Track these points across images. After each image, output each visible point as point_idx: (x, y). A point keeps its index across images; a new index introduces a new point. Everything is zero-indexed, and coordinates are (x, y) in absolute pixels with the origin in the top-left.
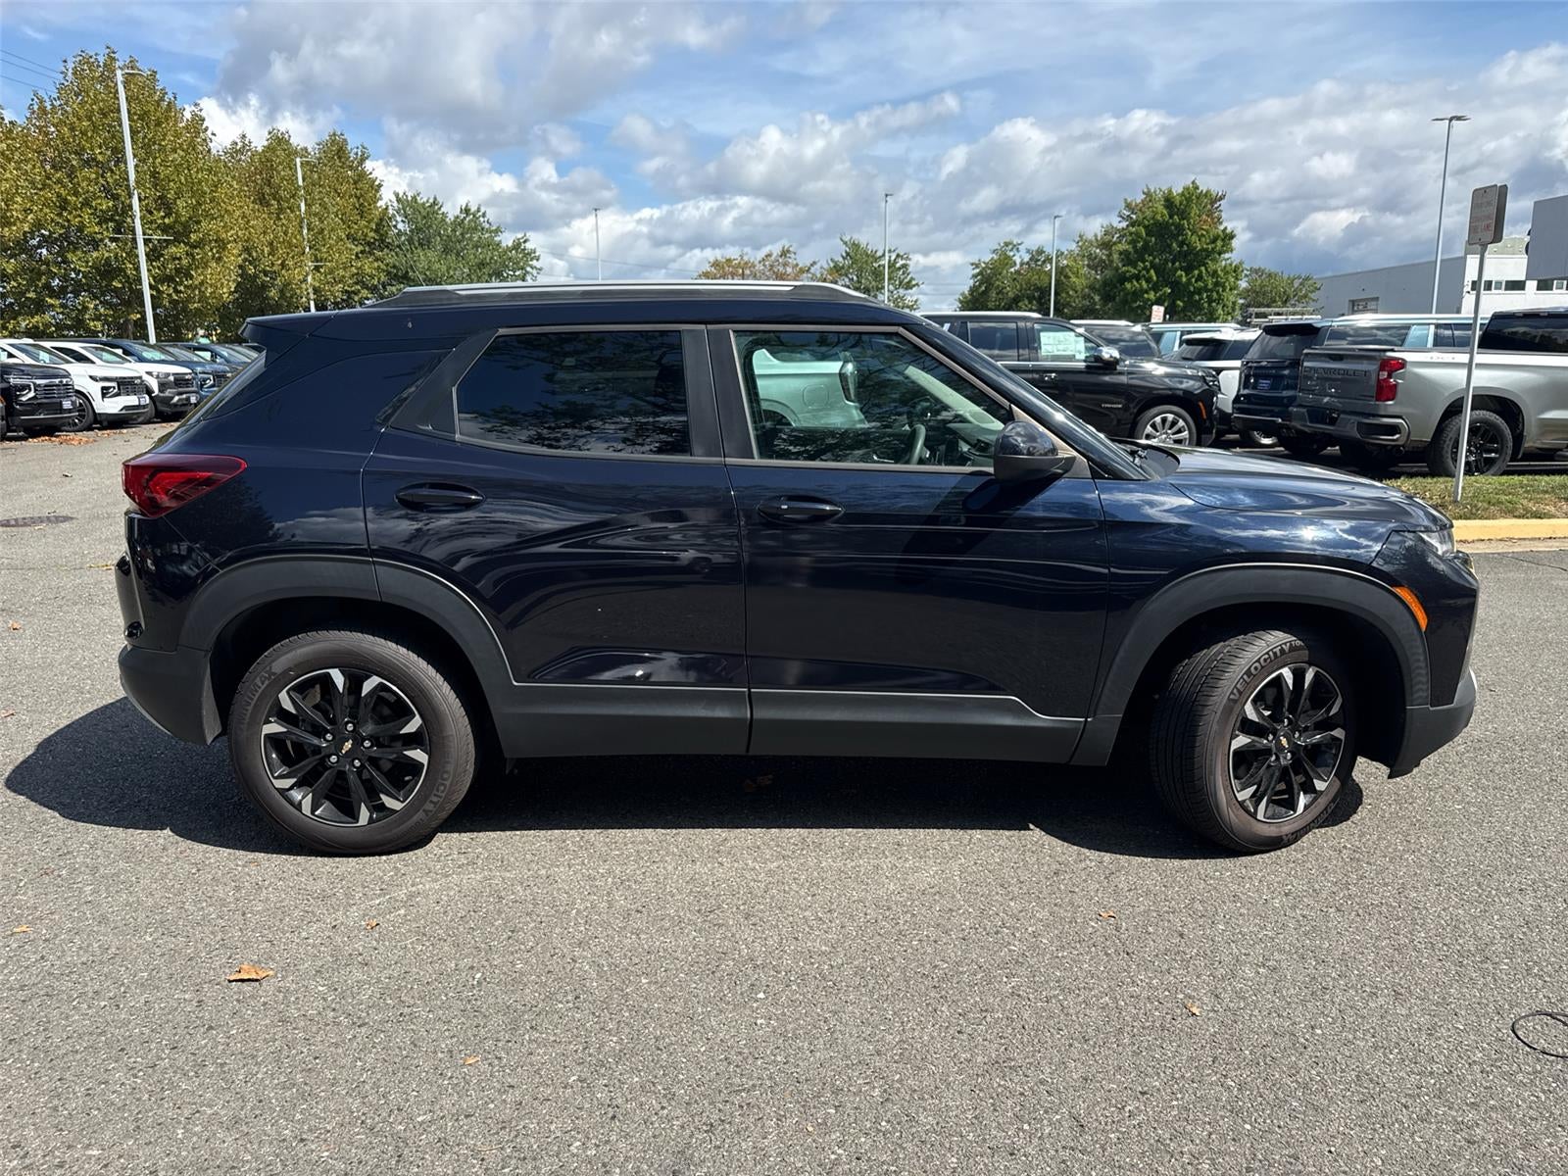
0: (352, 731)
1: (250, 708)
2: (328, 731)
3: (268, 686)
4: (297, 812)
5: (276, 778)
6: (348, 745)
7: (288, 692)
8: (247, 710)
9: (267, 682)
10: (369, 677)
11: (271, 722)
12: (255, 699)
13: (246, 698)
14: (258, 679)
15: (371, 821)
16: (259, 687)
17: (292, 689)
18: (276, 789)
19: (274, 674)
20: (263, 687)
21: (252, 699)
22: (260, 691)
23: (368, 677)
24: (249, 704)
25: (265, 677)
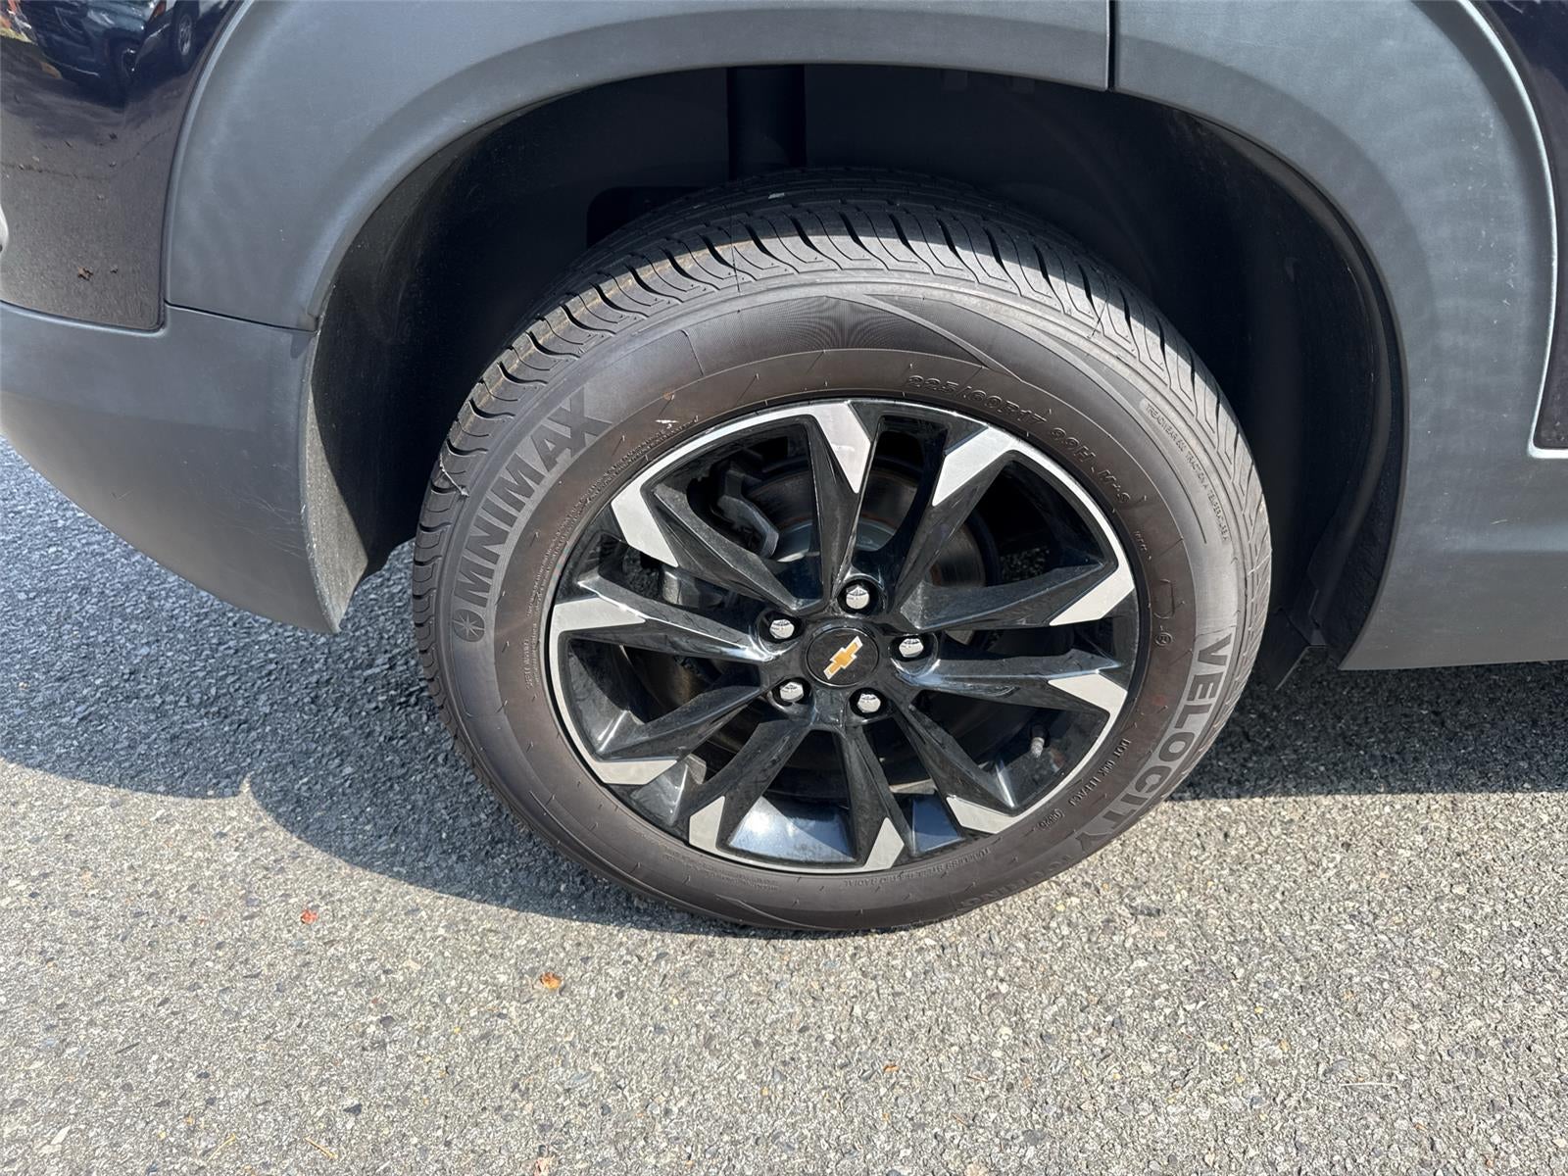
0: (864, 611)
1: (505, 552)
2: (779, 614)
3: (571, 471)
4: (675, 845)
5: (605, 757)
6: (847, 655)
7: (648, 491)
8: (494, 558)
9: (565, 459)
10: (970, 432)
11: (584, 594)
12: (523, 518)
13: (481, 513)
14: (527, 441)
15: (906, 858)
16: (538, 478)
17: (669, 477)
18: (606, 786)
19: (594, 426)
20: (551, 477)
21: (511, 520)
22: (540, 492)
23: (967, 432)
24: (500, 537)
25: (556, 438)
